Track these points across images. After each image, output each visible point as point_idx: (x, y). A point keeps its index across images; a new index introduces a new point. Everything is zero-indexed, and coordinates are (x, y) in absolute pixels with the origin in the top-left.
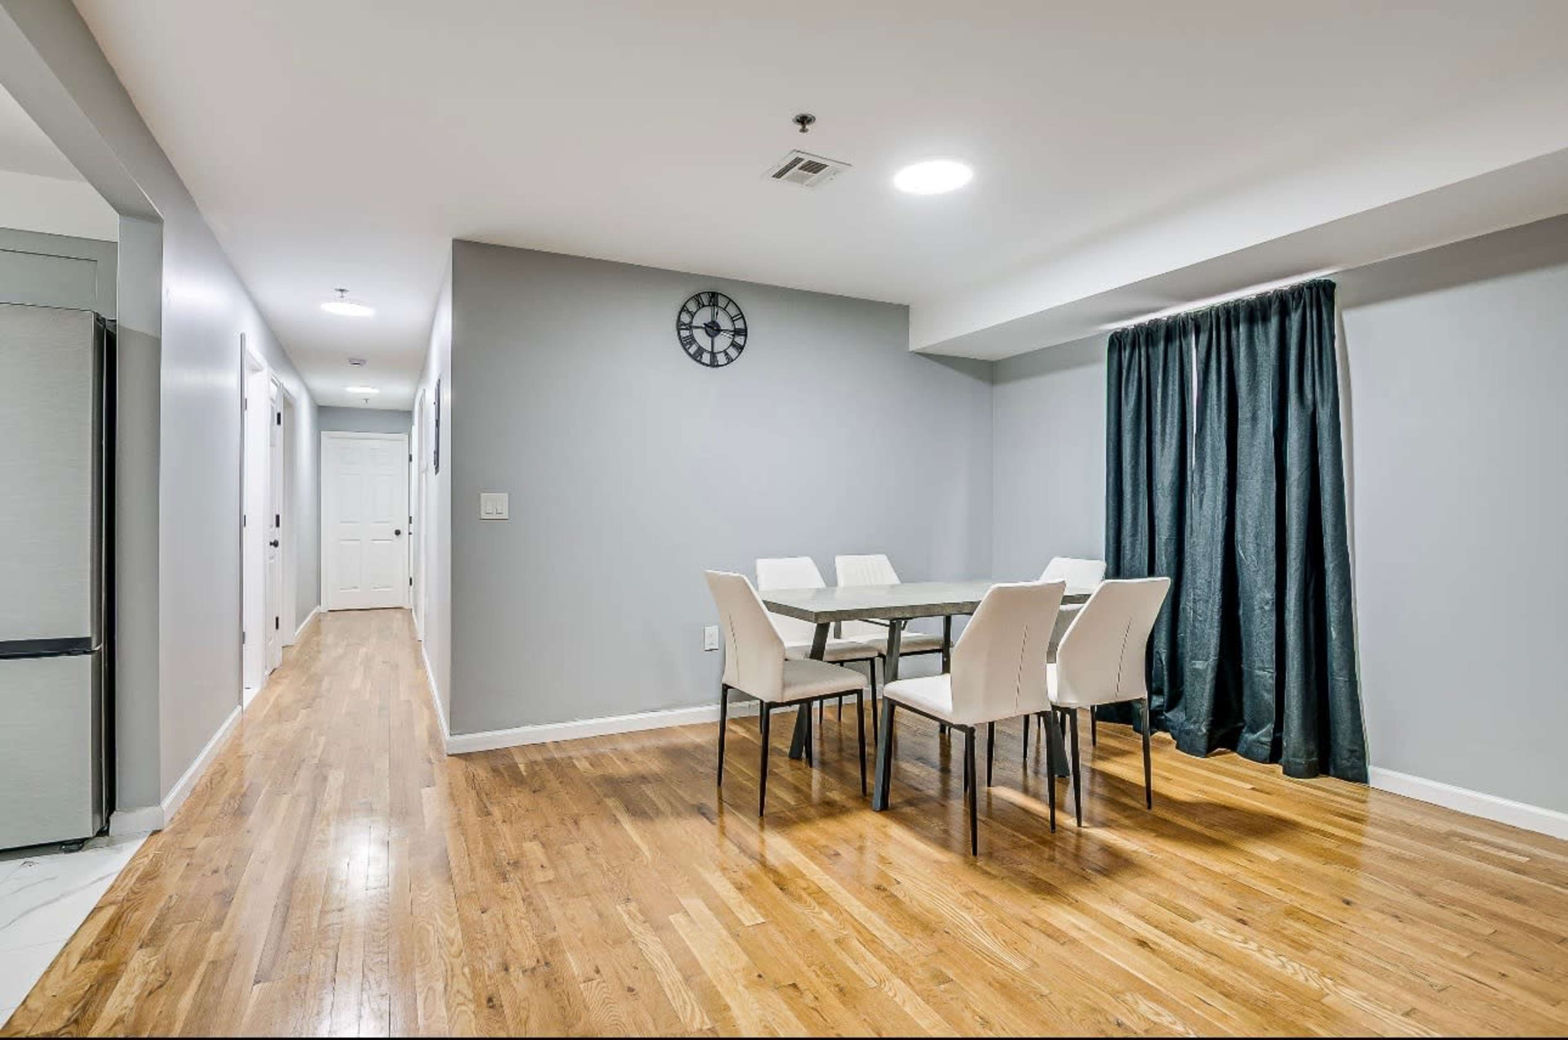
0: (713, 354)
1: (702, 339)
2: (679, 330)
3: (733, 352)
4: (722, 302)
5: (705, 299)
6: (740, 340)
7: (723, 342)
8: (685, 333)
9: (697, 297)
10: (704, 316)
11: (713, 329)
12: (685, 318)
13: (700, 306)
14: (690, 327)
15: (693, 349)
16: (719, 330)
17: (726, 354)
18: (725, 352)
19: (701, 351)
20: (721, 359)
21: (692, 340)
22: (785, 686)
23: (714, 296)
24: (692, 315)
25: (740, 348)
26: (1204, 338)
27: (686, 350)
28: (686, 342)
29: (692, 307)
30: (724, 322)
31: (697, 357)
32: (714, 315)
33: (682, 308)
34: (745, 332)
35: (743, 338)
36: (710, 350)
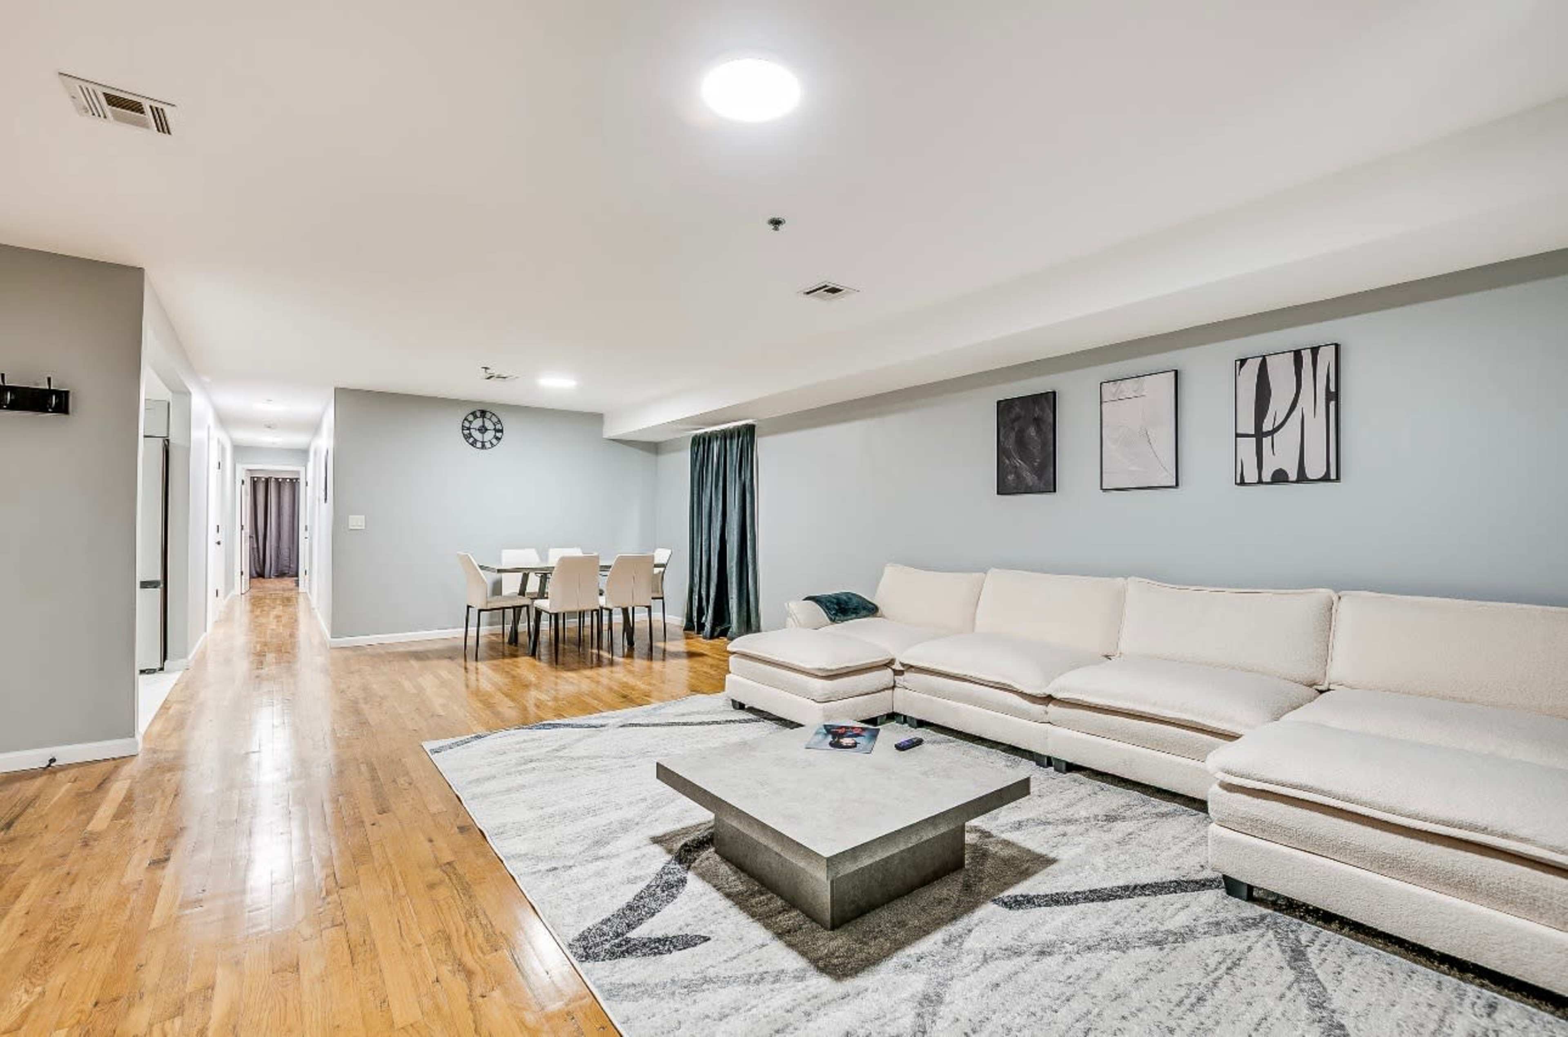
0: (483, 442)
1: (477, 435)
2: (463, 430)
3: (494, 441)
4: (488, 415)
5: (478, 414)
6: (499, 435)
7: (489, 435)
8: (466, 432)
9: (473, 413)
10: (477, 423)
11: (483, 430)
12: (467, 424)
13: (475, 417)
14: (469, 429)
15: (471, 440)
16: (486, 430)
17: (491, 443)
18: (490, 441)
19: (475, 441)
20: (488, 445)
21: (470, 435)
22: (487, 603)
23: (483, 413)
24: (470, 422)
25: (498, 439)
26: (718, 443)
27: (467, 441)
28: (467, 437)
29: (471, 418)
30: (489, 425)
31: (473, 444)
32: (484, 422)
33: (466, 419)
34: (501, 431)
35: (501, 434)
36: (481, 440)
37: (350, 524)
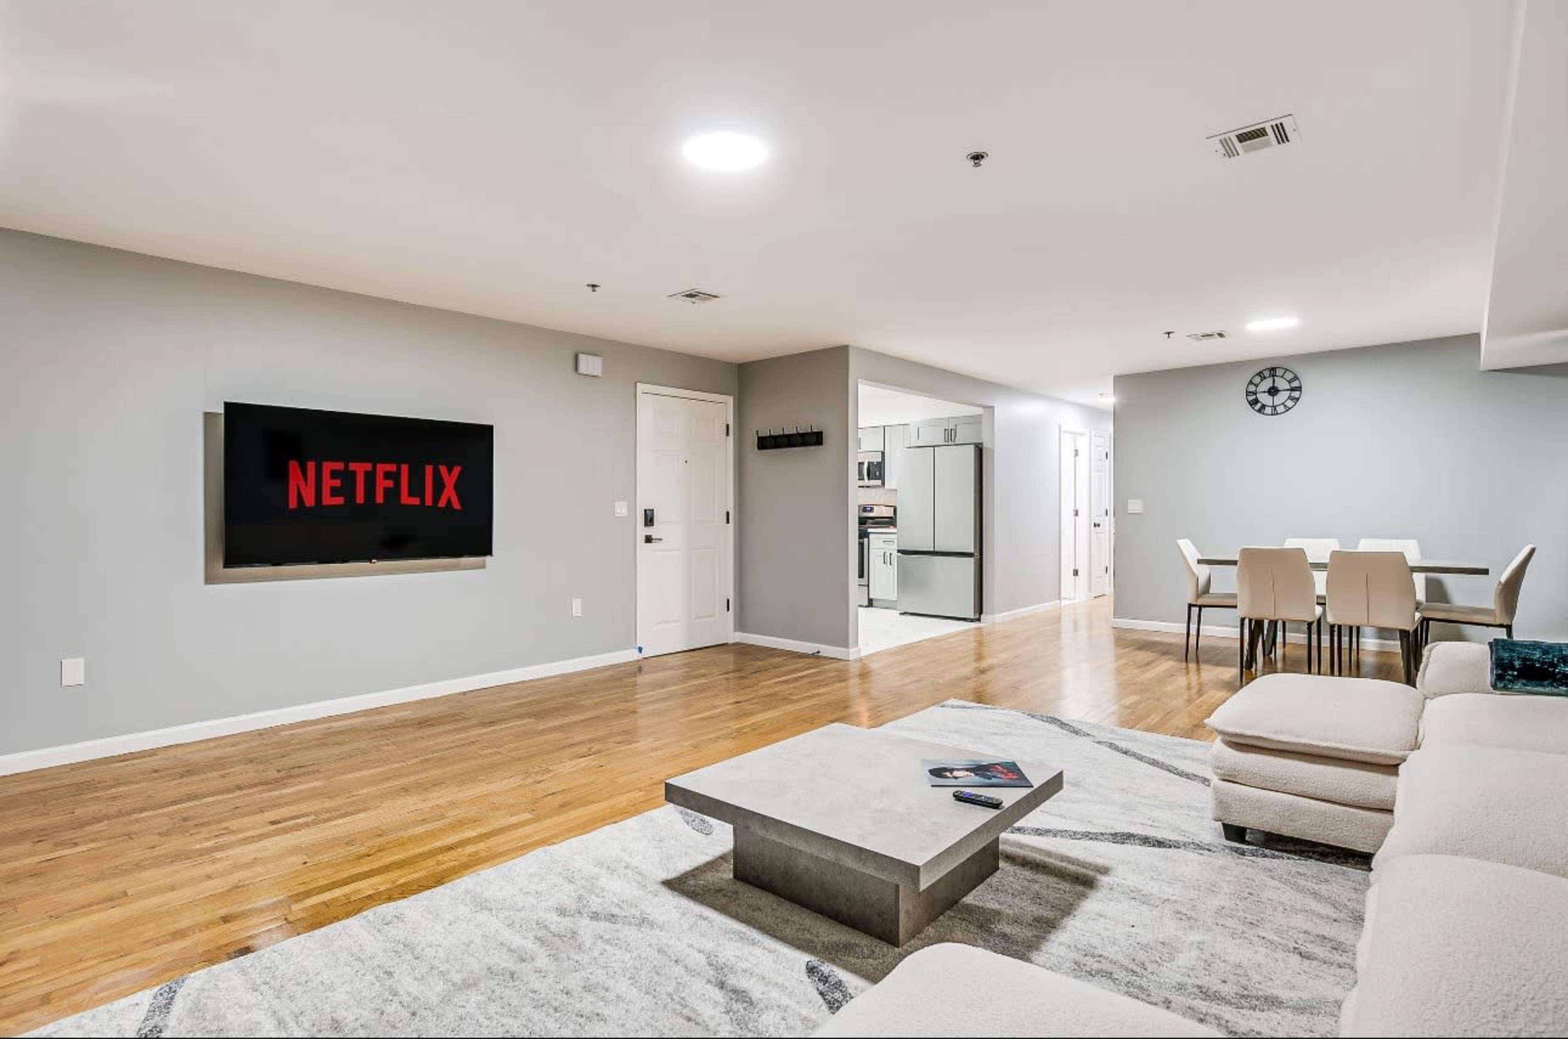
0: (1274, 407)
1: (1265, 399)
2: (1247, 396)
3: (1290, 403)
4: (1279, 372)
5: (1267, 374)
6: (1296, 394)
7: (1283, 397)
8: (1252, 398)
9: (1260, 374)
10: (1267, 384)
11: (1274, 391)
12: (1252, 389)
13: (1263, 379)
14: (1255, 393)
15: (1258, 407)
16: (1278, 391)
17: (1286, 406)
18: (1283, 404)
19: (1264, 407)
20: (1281, 410)
21: (1256, 401)
23: (1273, 370)
24: (1257, 386)
25: (1296, 400)
27: (1253, 408)
28: (1253, 403)
29: (1257, 380)
30: (1281, 384)
31: (1261, 411)
32: (1274, 381)
33: (1251, 382)
34: (1299, 389)
35: (1298, 393)
36: (1271, 405)
37: (1129, 508)
